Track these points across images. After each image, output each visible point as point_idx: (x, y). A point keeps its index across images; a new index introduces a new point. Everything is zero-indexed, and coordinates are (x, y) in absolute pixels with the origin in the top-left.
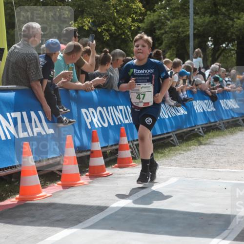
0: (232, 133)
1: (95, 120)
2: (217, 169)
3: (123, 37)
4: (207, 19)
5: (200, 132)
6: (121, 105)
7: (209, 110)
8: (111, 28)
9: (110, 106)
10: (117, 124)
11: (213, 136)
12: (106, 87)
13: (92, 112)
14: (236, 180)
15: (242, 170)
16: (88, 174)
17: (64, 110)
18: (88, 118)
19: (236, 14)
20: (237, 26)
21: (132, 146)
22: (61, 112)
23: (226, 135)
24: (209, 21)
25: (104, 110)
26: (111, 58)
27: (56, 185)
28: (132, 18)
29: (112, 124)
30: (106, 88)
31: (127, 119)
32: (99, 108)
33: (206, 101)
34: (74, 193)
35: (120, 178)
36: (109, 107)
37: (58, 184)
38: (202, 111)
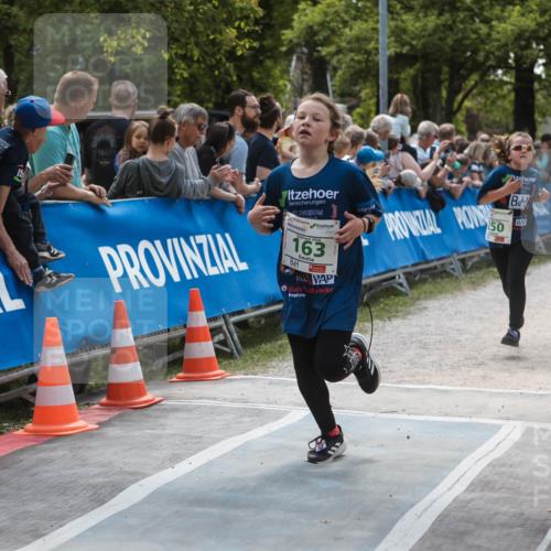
0: (475, 285)
1: (133, 272)
2: (409, 382)
3: (216, 73)
4: (432, 21)
5: (401, 285)
6: (200, 233)
7: (425, 233)
8: (192, 51)
9: (171, 237)
10: (189, 277)
11: (431, 293)
12: (166, 192)
13: (127, 254)
14: (440, 414)
15: (464, 384)
16: (104, 400)
17: (52, 255)
18: (115, 268)
19: (497, 11)
20: (498, 36)
21: (225, 328)
22: (44, 258)
23: (460, 289)
24: (437, 26)
25: (156, 249)
26: (177, 126)
27: (21, 432)
28: (239, 28)
29: (176, 278)
30: (165, 196)
31: (214, 263)
32: (144, 244)
33: (417, 213)
34: (52, 454)
35: (175, 410)
36: (169, 241)
37: (26, 431)
38: (407, 235)
